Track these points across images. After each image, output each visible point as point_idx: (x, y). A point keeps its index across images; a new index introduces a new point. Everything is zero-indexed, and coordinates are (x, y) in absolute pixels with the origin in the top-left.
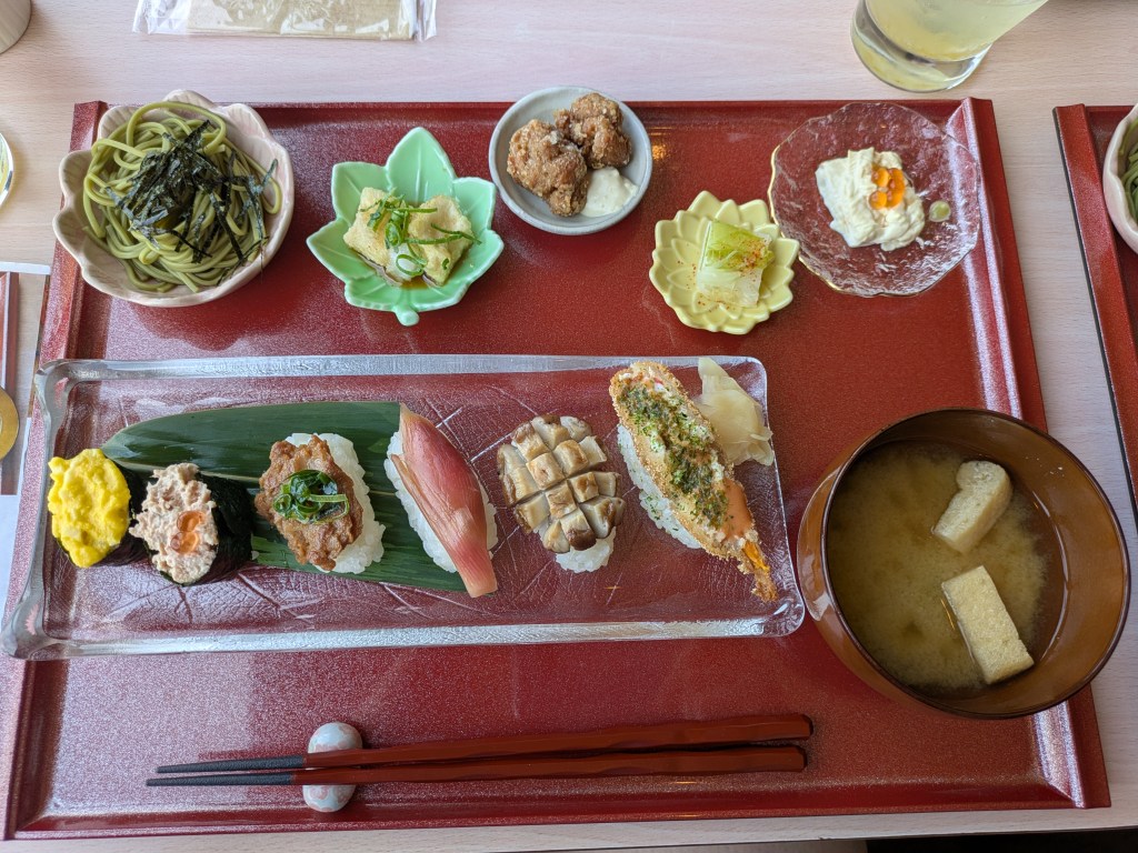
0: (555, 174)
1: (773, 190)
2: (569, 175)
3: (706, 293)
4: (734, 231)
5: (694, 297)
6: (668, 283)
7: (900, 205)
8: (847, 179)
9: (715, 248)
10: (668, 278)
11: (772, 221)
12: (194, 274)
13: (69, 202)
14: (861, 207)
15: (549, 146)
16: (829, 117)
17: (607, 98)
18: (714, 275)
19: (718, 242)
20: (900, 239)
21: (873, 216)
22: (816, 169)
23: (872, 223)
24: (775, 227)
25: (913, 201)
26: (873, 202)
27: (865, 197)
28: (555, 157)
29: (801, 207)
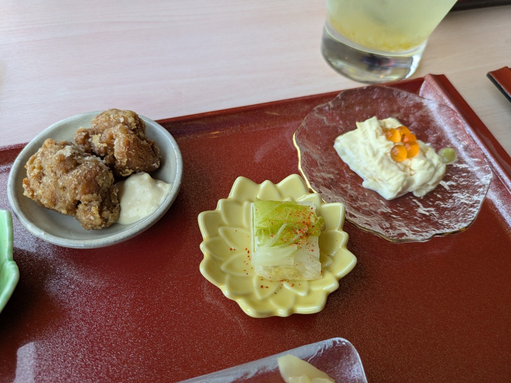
0: (73, 186)
1: (302, 165)
2: (90, 184)
3: (265, 274)
4: (278, 206)
5: (254, 282)
6: (224, 273)
7: (418, 154)
8: (364, 144)
9: (262, 226)
10: (223, 267)
11: (311, 192)
14: (386, 163)
15: (62, 160)
16: (330, 103)
17: (122, 109)
18: (269, 254)
19: (265, 220)
20: (430, 183)
21: (399, 168)
22: (333, 144)
23: (401, 173)
24: (315, 195)
25: (427, 150)
26: (394, 156)
27: (386, 154)
28: (72, 169)
29: (331, 176)
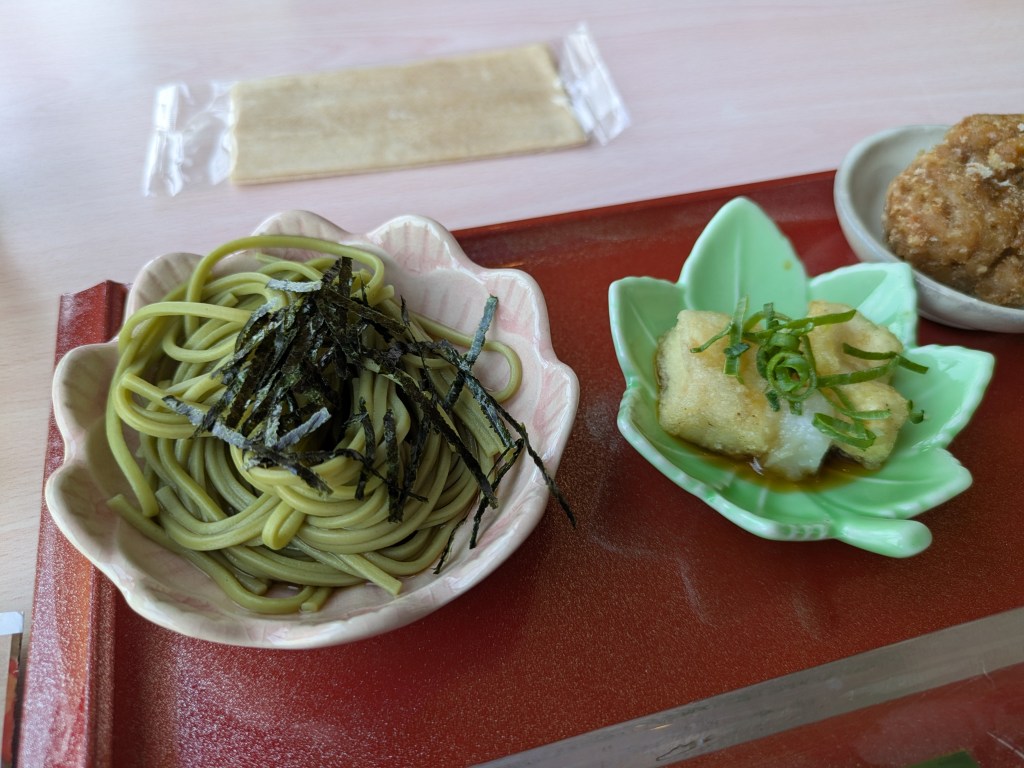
12: (379, 552)
13: (74, 448)
